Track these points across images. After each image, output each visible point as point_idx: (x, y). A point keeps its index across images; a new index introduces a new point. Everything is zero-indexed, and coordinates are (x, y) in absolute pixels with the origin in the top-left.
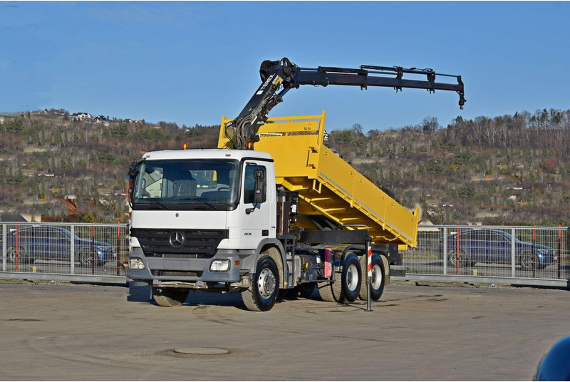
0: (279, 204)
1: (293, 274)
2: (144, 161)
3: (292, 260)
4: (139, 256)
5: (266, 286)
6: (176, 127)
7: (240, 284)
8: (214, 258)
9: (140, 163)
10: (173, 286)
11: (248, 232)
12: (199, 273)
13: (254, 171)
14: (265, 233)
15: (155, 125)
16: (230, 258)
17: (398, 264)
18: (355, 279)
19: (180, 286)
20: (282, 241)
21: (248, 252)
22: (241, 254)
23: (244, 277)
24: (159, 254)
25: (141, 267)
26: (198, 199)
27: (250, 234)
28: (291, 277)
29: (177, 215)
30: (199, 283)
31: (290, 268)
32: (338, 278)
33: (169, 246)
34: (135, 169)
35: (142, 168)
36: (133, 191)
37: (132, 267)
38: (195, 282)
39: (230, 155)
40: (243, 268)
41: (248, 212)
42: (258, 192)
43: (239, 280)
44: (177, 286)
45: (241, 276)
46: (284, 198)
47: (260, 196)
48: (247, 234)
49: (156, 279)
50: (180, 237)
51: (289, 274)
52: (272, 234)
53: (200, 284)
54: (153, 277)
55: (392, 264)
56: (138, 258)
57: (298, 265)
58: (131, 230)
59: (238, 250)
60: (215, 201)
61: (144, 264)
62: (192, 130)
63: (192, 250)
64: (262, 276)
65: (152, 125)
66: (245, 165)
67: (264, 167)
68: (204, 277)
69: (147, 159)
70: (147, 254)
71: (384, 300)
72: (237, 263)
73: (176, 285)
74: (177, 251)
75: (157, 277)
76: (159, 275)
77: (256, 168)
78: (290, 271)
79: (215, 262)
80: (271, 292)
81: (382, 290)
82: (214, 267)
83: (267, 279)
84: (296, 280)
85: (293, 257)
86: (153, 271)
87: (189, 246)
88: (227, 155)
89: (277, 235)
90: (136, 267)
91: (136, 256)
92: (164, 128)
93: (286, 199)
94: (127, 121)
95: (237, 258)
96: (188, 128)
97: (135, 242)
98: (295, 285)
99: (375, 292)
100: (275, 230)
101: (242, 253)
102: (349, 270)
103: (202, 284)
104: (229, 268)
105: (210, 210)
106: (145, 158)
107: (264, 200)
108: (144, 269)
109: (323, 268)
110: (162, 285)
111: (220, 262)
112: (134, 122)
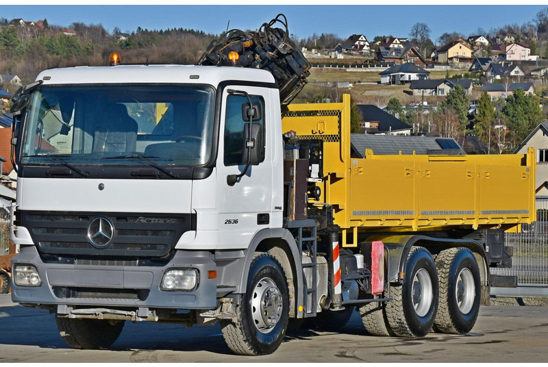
0: (287, 164)
1: (313, 292)
2: (40, 88)
3: (312, 266)
4: (31, 262)
5: (265, 311)
6: (104, 32)
7: (217, 313)
8: (169, 265)
9: (32, 90)
10: (94, 317)
11: (232, 217)
12: (142, 294)
13: (243, 106)
14: (263, 219)
15: (66, 30)
16: (199, 266)
17: (504, 266)
18: (427, 296)
19: (107, 317)
20: (294, 232)
21: (233, 255)
22: (219, 258)
23: (224, 300)
24: (70, 258)
25: (35, 281)
26: (140, 157)
27: (236, 222)
28: (310, 297)
29: (101, 187)
30: (142, 312)
31: (309, 280)
32: (397, 294)
33: (87, 243)
34: (24, 102)
35: (37, 99)
36: (18, 141)
37: (19, 282)
38: (135, 309)
39: (197, 77)
40: (222, 284)
41: (232, 180)
42: (250, 144)
43: (215, 305)
44: (101, 317)
45: (218, 298)
46: (296, 152)
47: (254, 152)
48: (229, 222)
49: (63, 304)
50: (107, 228)
51: (306, 292)
52: (276, 221)
53: (145, 314)
54: (57, 300)
55: (494, 265)
56: (30, 266)
57: (322, 274)
58: (15, 213)
59: (213, 251)
60: (170, 160)
61: (41, 276)
62: (131, 37)
63: (128, 251)
64: (258, 291)
65: (61, 30)
66: (225, 94)
67: (261, 98)
68: (152, 300)
69: (45, 82)
70: (47, 257)
71: (479, 331)
72: (212, 274)
73: (100, 314)
74: (102, 253)
75: (65, 300)
76: (68, 296)
77: (245, 101)
78: (309, 286)
79: (172, 272)
80: (275, 322)
81: (476, 315)
82: (169, 284)
83: (266, 297)
84: (320, 301)
85: (313, 260)
86: (57, 289)
87: (123, 245)
88: (192, 77)
89: (284, 222)
90: (25, 281)
91: (25, 261)
92: (82, 35)
93: (301, 155)
94: (16, 21)
95: (213, 266)
96: (125, 35)
97: (24, 236)
98: (319, 310)
99: (464, 318)
100: (280, 213)
101: (219, 256)
102: (415, 279)
103: (148, 313)
104: (198, 285)
105: (160, 178)
106: (41, 82)
107: (261, 158)
108: (41, 285)
109: (369, 278)
110: (73, 314)
111: (181, 273)
112: (28, 24)
